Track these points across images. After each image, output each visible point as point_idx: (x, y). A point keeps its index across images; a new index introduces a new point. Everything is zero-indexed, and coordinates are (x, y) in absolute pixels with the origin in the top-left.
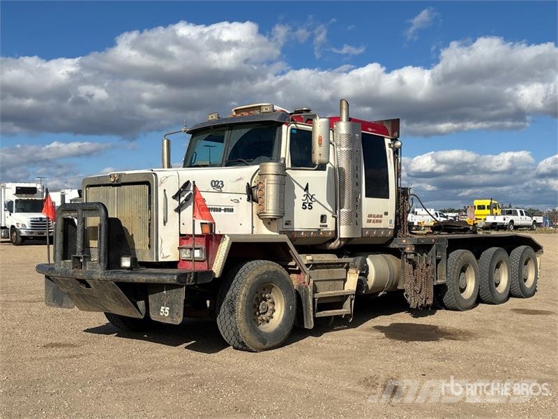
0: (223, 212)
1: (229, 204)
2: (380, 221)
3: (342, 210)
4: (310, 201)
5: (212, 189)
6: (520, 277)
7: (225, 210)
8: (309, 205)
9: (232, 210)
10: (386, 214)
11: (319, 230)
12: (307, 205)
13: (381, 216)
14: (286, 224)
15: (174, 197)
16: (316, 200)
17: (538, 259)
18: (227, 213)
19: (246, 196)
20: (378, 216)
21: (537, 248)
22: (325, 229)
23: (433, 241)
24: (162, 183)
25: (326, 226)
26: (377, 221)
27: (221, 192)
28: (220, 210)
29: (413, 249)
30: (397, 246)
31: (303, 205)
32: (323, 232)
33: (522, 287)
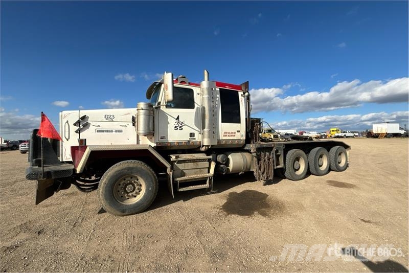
0: (114, 133)
1: (119, 128)
2: (234, 136)
3: (204, 130)
4: (180, 125)
5: (105, 120)
6: (335, 161)
7: (116, 131)
8: (180, 127)
9: (121, 131)
10: (239, 131)
11: (189, 141)
12: (178, 128)
13: (235, 133)
14: (161, 138)
15: (75, 125)
16: (185, 125)
17: (348, 152)
18: (117, 133)
19: (132, 124)
20: (232, 133)
21: (346, 147)
22: (194, 141)
23: (273, 145)
24: (65, 117)
25: (195, 139)
26: (231, 136)
27: (113, 121)
28: (112, 131)
29: (255, 150)
30: (248, 149)
31: (175, 127)
32: (192, 142)
33: (337, 167)
